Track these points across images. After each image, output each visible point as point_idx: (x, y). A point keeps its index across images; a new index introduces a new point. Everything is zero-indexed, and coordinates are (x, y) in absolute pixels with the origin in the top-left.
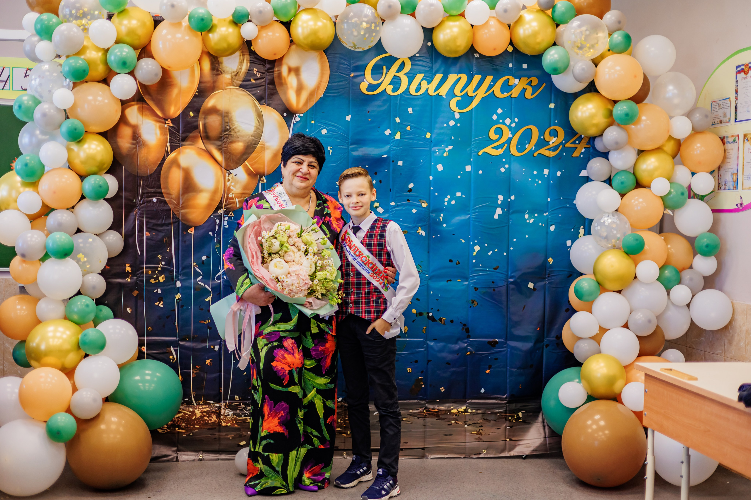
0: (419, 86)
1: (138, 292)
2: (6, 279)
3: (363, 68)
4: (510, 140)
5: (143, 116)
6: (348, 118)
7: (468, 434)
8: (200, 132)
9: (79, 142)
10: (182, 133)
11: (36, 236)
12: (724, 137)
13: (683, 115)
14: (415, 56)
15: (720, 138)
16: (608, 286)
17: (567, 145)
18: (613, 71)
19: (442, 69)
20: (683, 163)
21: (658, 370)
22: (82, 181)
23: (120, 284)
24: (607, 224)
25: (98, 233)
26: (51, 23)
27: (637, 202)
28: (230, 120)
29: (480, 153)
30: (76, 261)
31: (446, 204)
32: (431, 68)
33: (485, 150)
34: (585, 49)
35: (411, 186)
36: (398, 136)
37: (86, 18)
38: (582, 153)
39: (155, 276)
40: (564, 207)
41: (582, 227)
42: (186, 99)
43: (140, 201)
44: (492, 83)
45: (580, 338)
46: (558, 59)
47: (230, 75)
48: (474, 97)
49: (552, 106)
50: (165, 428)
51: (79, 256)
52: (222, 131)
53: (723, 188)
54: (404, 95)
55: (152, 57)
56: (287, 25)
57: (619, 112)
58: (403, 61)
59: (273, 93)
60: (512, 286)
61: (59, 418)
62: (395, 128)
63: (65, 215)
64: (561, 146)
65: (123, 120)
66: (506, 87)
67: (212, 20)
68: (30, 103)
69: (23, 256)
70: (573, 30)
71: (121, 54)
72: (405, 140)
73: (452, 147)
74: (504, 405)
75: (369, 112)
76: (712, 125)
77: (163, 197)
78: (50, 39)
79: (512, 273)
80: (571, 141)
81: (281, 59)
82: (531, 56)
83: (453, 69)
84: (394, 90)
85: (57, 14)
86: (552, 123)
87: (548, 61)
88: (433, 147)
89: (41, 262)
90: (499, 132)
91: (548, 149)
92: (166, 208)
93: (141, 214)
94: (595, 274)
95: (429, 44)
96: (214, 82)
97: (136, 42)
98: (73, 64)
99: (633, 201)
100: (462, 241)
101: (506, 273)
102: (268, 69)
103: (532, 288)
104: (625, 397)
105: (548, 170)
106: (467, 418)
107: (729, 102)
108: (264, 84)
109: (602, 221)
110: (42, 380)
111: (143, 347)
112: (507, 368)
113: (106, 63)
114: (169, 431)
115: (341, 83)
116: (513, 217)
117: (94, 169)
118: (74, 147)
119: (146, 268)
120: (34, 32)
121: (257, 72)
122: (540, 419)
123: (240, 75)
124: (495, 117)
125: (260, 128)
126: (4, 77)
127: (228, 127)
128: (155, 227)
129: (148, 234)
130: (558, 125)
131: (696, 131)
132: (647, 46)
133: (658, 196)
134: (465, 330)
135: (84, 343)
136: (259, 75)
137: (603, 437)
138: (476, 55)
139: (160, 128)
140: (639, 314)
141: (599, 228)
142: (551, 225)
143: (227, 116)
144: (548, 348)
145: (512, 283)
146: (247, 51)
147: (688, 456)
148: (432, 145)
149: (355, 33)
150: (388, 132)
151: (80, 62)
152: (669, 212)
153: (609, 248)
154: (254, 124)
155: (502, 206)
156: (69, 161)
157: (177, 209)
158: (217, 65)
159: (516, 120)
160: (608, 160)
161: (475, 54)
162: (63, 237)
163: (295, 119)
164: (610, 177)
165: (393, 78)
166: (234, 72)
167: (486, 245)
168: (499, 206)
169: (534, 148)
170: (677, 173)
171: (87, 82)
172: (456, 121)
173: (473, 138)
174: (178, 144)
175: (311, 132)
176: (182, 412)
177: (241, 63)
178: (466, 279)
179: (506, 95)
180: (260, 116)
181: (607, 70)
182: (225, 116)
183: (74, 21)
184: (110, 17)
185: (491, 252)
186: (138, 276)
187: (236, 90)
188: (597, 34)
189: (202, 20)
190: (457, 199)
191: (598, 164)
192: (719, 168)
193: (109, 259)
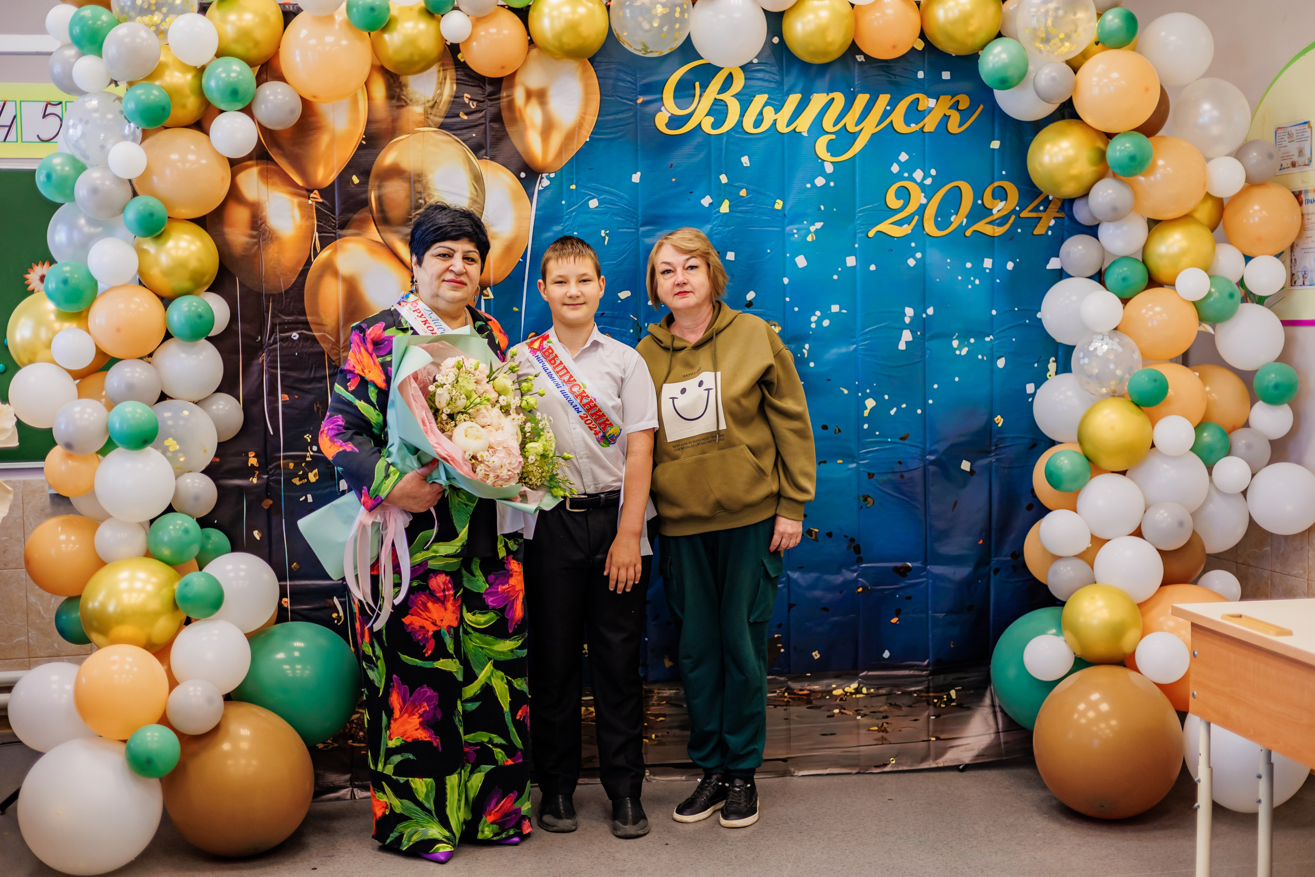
0: (760, 117)
1: (271, 502)
2: (25, 482)
3: (659, 87)
4: (922, 209)
5: (269, 186)
6: (636, 178)
7: (863, 731)
8: (371, 211)
9: (159, 237)
10: (339, 215)
11: (89, 410)
12: (1300, 192)
13: (1229, 155)
14: (751, 63)
15: (1293, 193)
16: (1105, 463)
17: (1024, 214)
18: (1105, 80)
19: (800, 86)
20: (1228, 240)
21: (1217, 618)
22: (166, 307)
23: (240, 488)
24: (1100, 353)
25: (196, 399)
26: (99, 23)
27: (1151, 313)
28: (425, 188)
29: (871, 234)
30: (160, 451)
31: (813, 326)
32: (781, 83)
33: (879, 228)
34: (1053, 42)
35: (751, 296)
36: (725, 208)
37: (160, 11)
38: (1050, 228)
39: (301, 473)
40: (1019, 325)
41: (1053, 359)
42: (345, 153)
43: (269, 339)
44: (888, 108)
45: (1057, 558)
46: (1007, 61)
47: (423, 106)
48: (857, 134)
49: (995, 145)
50: (329, 741)
51: (166, 443)
52: (411, 209)
53: (1300, 282)
54: (733, 134)
55: (282, 78)
56: (523, 14)
57: (1118, 154)
58: (731, 73)
59: (501, 137)
60: (932, 468)
61: (149, 734)
62: (720, 194)
63: (138, 370)
64: (1013, 217)
65: (234, 194)
66: (915, 114)
67: (388, 9)
68: (67, 168)
69: (69, 446)
70: (1033, 10)
71: (228, 76)
72: (738, 215)
73: (822, 224)
74: (924, 679)
75: (672, 165)
76: (1280, 169)
77: (310, 330)
78: (99, 52)
79: (932, 445)
80: (1030, 208)
81: (513, 76)
82: (956, 56)
83: (819, 83)
84: (715, 126)
85: (108, 6)
86: (996, 176)
87: (991, 66)
88: (787, 226)
89: (100, 457)
90: (904, 194)
91: (991, 223)
92: (316, 350)
93: (271, 361)
94: (1080, 441)
95: (776, 40)
96: (395, 120)
97: (254, 53)
98: (143, 97)
99: (1144, 311)
100: (843, 391)
101: (921, 446)
102: (488, 96)
103: (968, 469)
104: (1141, 660)
105: (991, 260)
106: (861, 703)
107: (1309, 130)
108: (482, 121)
109: (1091, 349)
110: (115, 667)
111: (285, 599)
112: (927, 612)
113: (200, 92)
114: (336, 745)
115: (620, 116)
116: (932, 345)
117: (187, 285)
118: (150, 246)
119: (285, 458)
120: (68, 40)
121: (470, 99)
122: (987, 701)
123: (440, 107)
124: (895, 168)
125: (479, 200)
126: (6, 119)
127: (421, 201)
128: (297, 385)
129: (286, 397)
130: (1008, 178)
131: (1252, 183)
132: (1163, 34)
133: (1188, 301)
134: (852, 549)
135: (185, 598)
136: (473, 105)
137: (1108, 731)
138: (860, 58)
139: (300, 206)
140: (1162, 512)
141: (1086, 361)
142: (999, 358)
143: (419, 181)
144: (998, 575)
145: (932, 463)
146: (452, 62)
147: (1270, 765)
148: (786, 221)
149: (646, 26)
150: (706, 201)
151: (155, 92)
152: (1209, 329)
153: (1104, 397)
154: (468, 195)
155: (912, 327)
156: (140, 272)
157: (335, 351)
158: (398, 90)
159: (933, 172)
160: (1097, 238)
161: (857, 57)
162: (139, 411)
163: (540, 183)
164: (1101, 269)
165: (713, 104)
166: (429, 101)
167: (886, 397)
168: (906, 327)
169: (965, 221)
170: (1220, 257)
171: (166, 128)
172: (828, 177)
173: (857, 206)
174: (333, 235)
175: (570, 205)
176: (358, 713)
177: (441, 84)
178: (850, 457)
179: (914, 127)
180: (478, 179)
181: (1095, 79)
182: (416, 180)
183: (139, 18)
184: (203, 9)
185: (895, 409)
186: (271, 473)
187: (433, 134)
188: (1075, 14)
189: (372, 9)
190: (833, 317)
191: (1080, 247)
192: (1292, 247)
193: (220, 445)
